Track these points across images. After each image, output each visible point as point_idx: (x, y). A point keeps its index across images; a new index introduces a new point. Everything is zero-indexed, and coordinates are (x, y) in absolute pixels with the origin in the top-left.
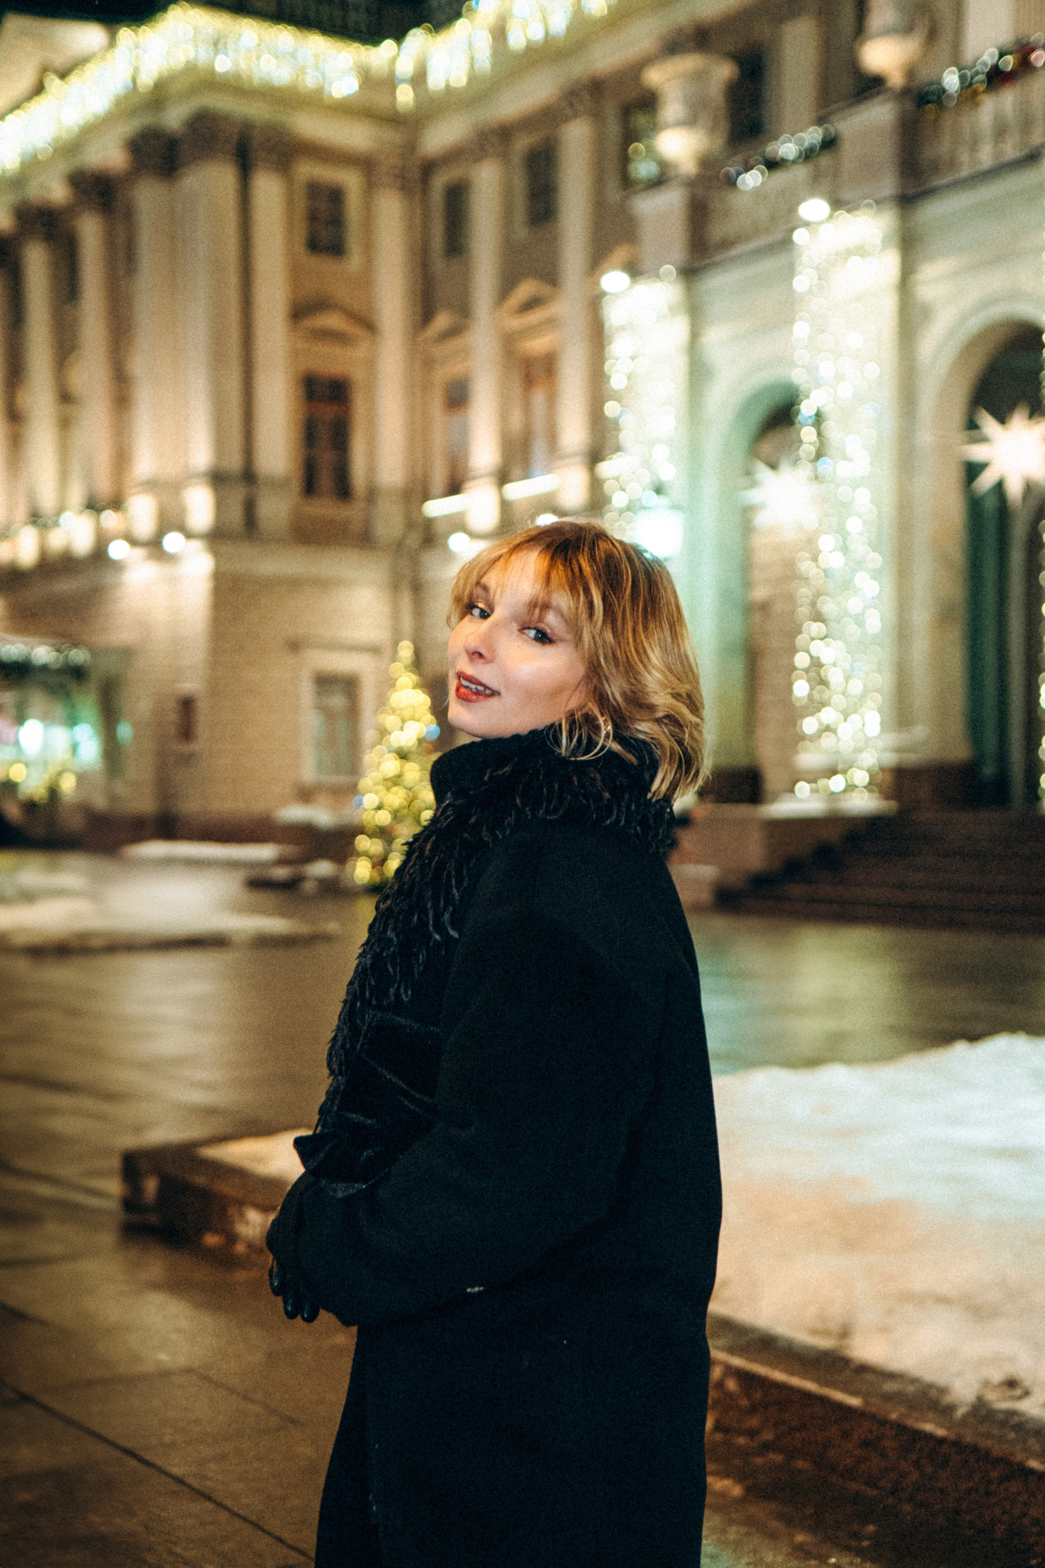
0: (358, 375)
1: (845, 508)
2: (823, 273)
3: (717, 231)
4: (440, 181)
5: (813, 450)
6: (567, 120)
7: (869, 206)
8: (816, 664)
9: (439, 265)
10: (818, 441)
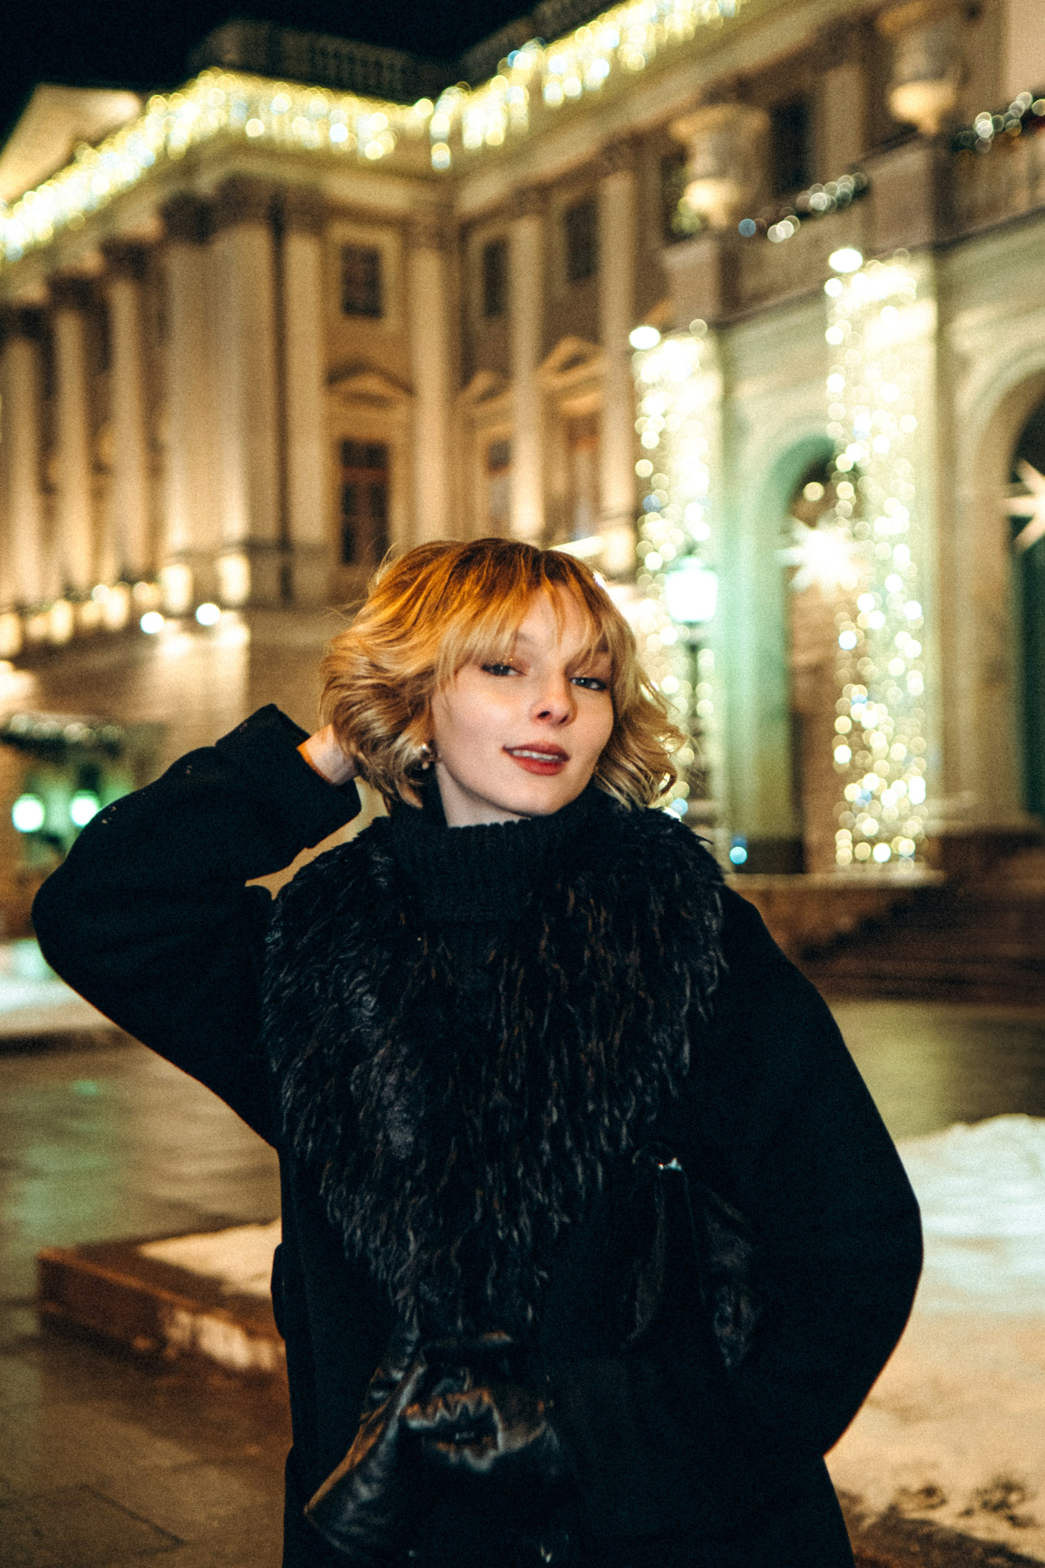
0: (396, 438)
1: (884, 565)
2: (857, 326)
3: (750, 283)
4: (479, 240)
5: (850, 507)
6: (606, 175)
7: (901, 254)
8: (857, 728)
9: (479, 325)
10: (855, 497)
